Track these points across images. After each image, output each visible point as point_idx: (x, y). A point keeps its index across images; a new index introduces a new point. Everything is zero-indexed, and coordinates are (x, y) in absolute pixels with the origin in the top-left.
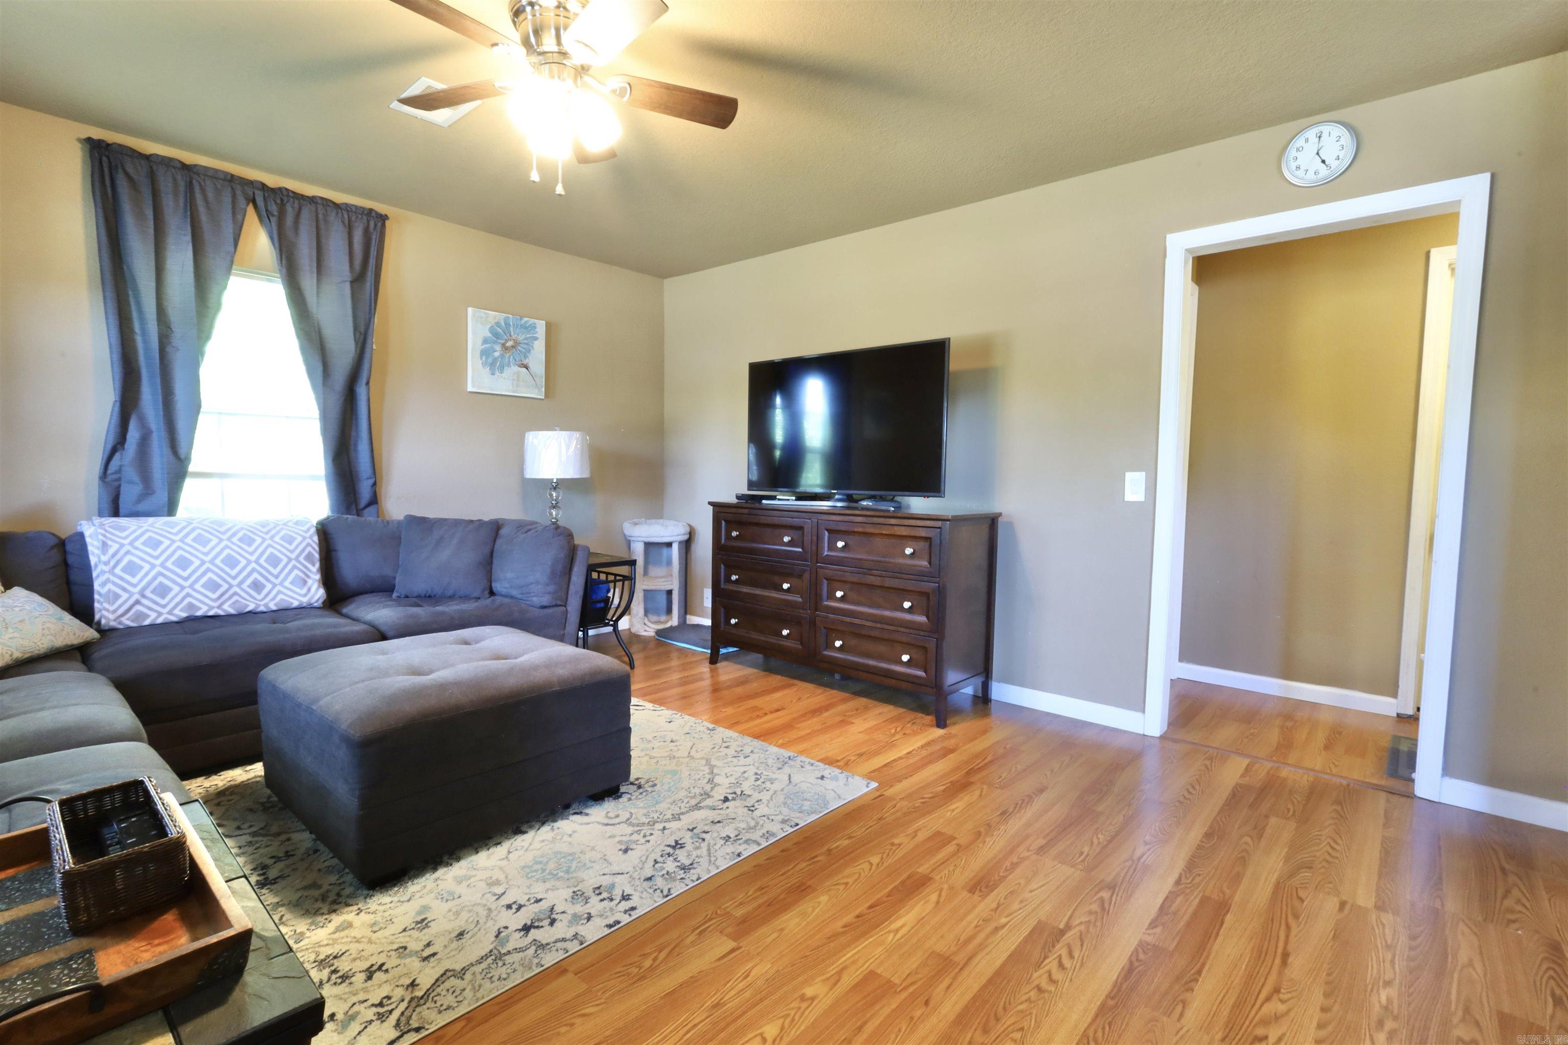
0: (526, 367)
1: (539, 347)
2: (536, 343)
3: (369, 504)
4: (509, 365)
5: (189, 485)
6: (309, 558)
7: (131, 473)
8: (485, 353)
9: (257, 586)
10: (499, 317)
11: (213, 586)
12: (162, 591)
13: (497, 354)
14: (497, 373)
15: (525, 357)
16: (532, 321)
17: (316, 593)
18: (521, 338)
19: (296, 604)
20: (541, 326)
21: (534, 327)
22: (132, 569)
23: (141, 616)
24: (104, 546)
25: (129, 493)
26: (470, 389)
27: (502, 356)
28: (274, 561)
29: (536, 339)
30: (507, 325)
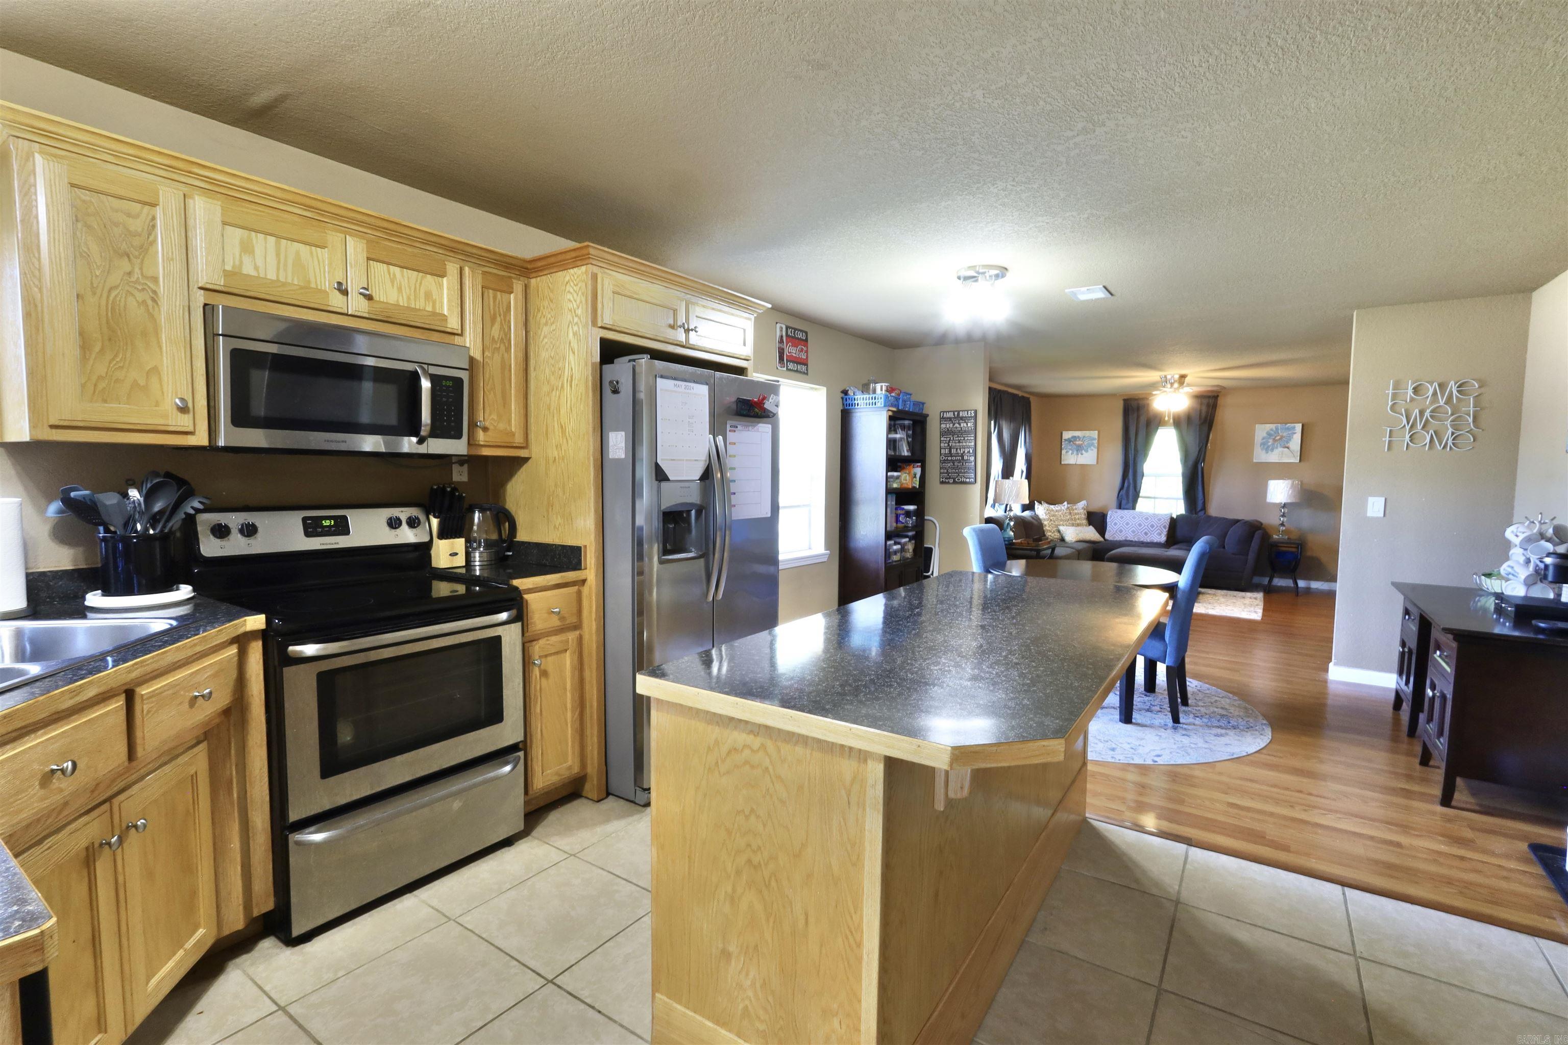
0: (1288, 448)
1: (1297, 437)
2: (1295, 436)
3: (1201, 510)
4: (1277, 448)
5: (1140, 500)
6: (1165, 527)
7: (1125, 497)
8: (1263, 444)
9: (1146, 534)
10: (1273, 426)
11: (1133, 532)
12: (1121, 531)
13: (1270, 444)
14: (1270, 452)
15: (1287, 442)
16: (1293, 425)
17: (1163, 539)
18: (1285, 434)
19: (1155, 541)
20: (1299, 427)
21: (1294, 428)
22: (1115, 524)
23: (1115, 537)
24: (1111, 517)
25: (1124, 502)
26: (1255, 461)
27: (1273, 444)
28: (1152, 526)
29: (1295, 433)
30: (1277, 429)
